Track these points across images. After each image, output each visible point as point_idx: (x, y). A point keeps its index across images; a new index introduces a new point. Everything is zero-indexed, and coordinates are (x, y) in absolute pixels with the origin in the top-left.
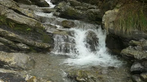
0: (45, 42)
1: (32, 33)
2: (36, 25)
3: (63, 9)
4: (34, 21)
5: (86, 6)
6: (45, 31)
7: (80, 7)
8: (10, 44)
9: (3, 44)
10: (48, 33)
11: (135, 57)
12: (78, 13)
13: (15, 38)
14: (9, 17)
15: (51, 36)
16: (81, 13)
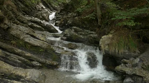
0: (54, 60)
1: (43, 53)
2: (47, 47)
3: (69, 34)
4: (46, 44)
5: (86, 32)
6: (54, 51)
7: (82, 33)
8: (27, 62)
9: (21, 62)
10: (56, 53)
11: (127, 73)
12: (80, 38)
13: (30, 57)
14: (26, 41)
15: (59, 55)
16: (83, 37)
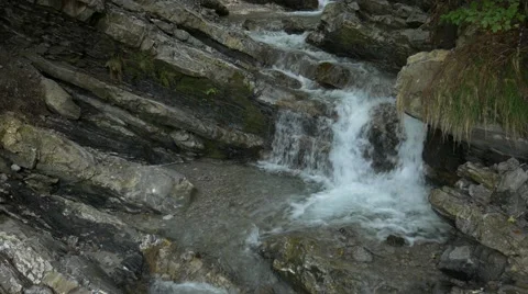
1: (218, 102)
2: (230, 79)
3: (331, 25)
5: (404, 15)
6: (252, 98)
7: (383, 17)
8: (154, 133)
9: (132, 135)
10: (262, 104)
12: (369, 40)
13: (165, 118)
14: (161, 57)
16: (381, 39)
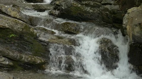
0: (36, 54)
1: (16, 41)
2: (23, 29)
3: (64, 5)
4: (21, 24)
5: (98, 1)
6: (36, 38)
7: (89, 2)
10: (41, 41)
12: (86, 12)
15: (46, 46)
16: (91, 11)
